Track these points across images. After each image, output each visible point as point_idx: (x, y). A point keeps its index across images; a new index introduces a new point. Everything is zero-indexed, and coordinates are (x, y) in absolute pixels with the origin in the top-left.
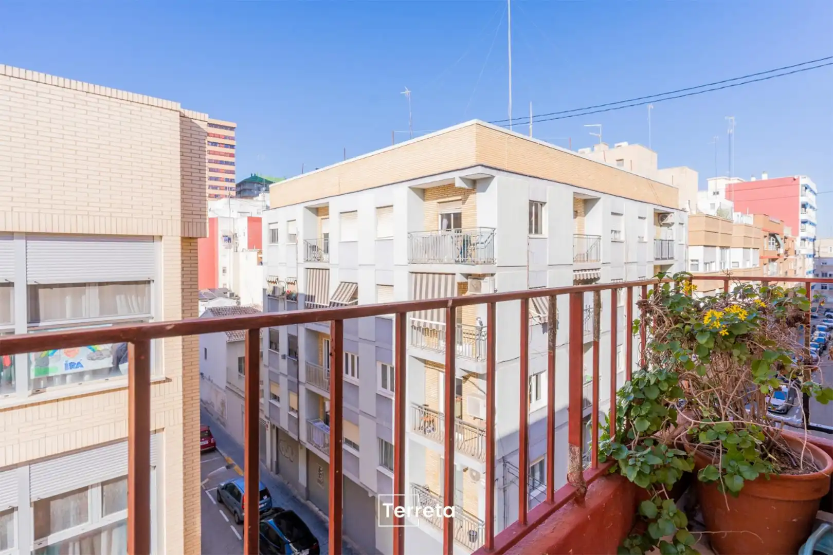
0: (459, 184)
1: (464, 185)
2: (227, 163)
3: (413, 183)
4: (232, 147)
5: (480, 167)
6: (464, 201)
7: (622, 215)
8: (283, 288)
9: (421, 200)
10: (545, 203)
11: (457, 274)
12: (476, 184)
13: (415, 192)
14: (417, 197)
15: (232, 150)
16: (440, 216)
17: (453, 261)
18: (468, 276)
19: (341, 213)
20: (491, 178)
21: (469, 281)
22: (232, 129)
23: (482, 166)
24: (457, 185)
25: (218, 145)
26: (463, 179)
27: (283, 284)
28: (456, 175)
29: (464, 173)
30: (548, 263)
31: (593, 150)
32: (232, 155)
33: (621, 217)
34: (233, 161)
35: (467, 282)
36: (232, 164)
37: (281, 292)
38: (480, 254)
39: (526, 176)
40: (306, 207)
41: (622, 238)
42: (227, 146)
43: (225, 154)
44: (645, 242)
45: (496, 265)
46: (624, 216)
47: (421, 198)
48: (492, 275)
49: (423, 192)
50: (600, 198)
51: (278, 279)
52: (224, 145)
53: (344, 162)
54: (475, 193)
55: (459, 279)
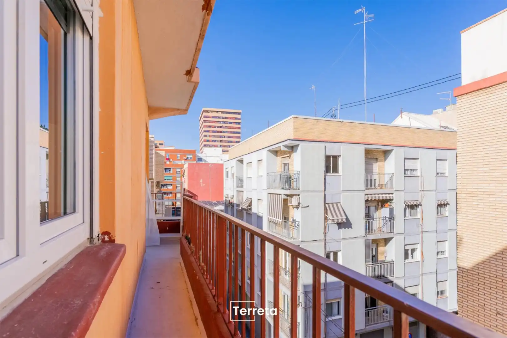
0: (283, 149)
1: (286, 149)
2: (236, 133)
3: (269, 148)
4: (239, 123)
5: (289, 140)
6: (289, 157)
7: (418, 159)
8: (229, 200)
9: (275, 157)
10: (340, 156)
11: (282, 195)
12: (293, 148)
13: (271, 153)
14: (273, 155)
15: (239, 125)
16: (283, 165)
17: (281, 188)
18: (287, 195)
19: (247, 163)
20: (298, 145)
21: (288, 198)
22: (239, 114)
23: (290, 140)
24: (282, 150)
25: (232, 123)
26: (286, 146)
27: (230, 199)
28: (281, 144)
29: (285, 143)
30: (342, 190)
31: (445, 110)
32: (239, 128)
33: (418, 160)
34: (239, 131)
35: (287, 199)
36: (239, 133)
37: (228, 202)
38: (294, 184)
39: (323, 142)
40: (237, 160)
41: (419, 174)
42: (237, 123)
43: (236, 128)
44: (447, 177)
45: (300, 190)
46: (419, 159)
47: (275, 155)
48: (298, 195)
49: (276, 153)
50: (393, 150)
51: (228, 196)
52: (235, 123)
53: (253, 136)
54: (293, 153)
55: (283, 197)
